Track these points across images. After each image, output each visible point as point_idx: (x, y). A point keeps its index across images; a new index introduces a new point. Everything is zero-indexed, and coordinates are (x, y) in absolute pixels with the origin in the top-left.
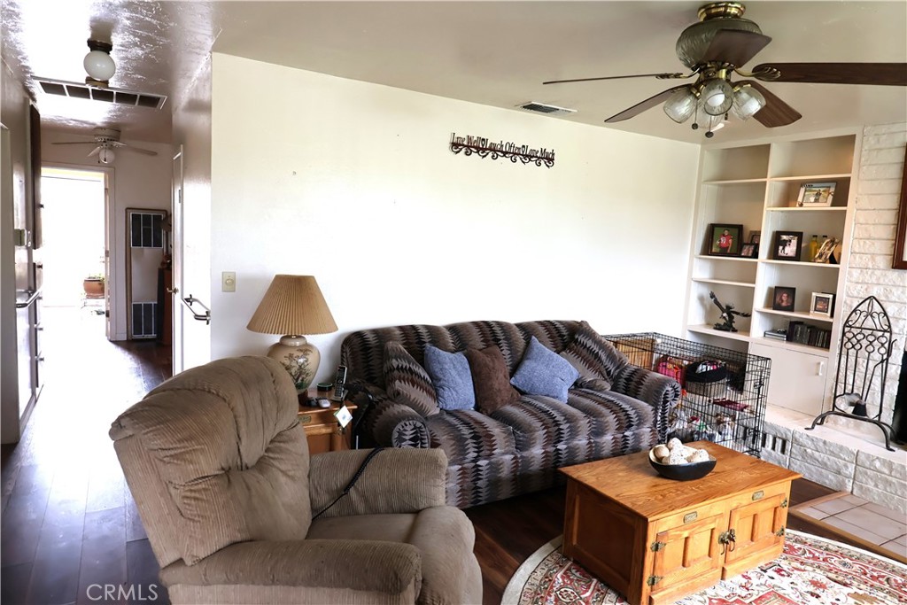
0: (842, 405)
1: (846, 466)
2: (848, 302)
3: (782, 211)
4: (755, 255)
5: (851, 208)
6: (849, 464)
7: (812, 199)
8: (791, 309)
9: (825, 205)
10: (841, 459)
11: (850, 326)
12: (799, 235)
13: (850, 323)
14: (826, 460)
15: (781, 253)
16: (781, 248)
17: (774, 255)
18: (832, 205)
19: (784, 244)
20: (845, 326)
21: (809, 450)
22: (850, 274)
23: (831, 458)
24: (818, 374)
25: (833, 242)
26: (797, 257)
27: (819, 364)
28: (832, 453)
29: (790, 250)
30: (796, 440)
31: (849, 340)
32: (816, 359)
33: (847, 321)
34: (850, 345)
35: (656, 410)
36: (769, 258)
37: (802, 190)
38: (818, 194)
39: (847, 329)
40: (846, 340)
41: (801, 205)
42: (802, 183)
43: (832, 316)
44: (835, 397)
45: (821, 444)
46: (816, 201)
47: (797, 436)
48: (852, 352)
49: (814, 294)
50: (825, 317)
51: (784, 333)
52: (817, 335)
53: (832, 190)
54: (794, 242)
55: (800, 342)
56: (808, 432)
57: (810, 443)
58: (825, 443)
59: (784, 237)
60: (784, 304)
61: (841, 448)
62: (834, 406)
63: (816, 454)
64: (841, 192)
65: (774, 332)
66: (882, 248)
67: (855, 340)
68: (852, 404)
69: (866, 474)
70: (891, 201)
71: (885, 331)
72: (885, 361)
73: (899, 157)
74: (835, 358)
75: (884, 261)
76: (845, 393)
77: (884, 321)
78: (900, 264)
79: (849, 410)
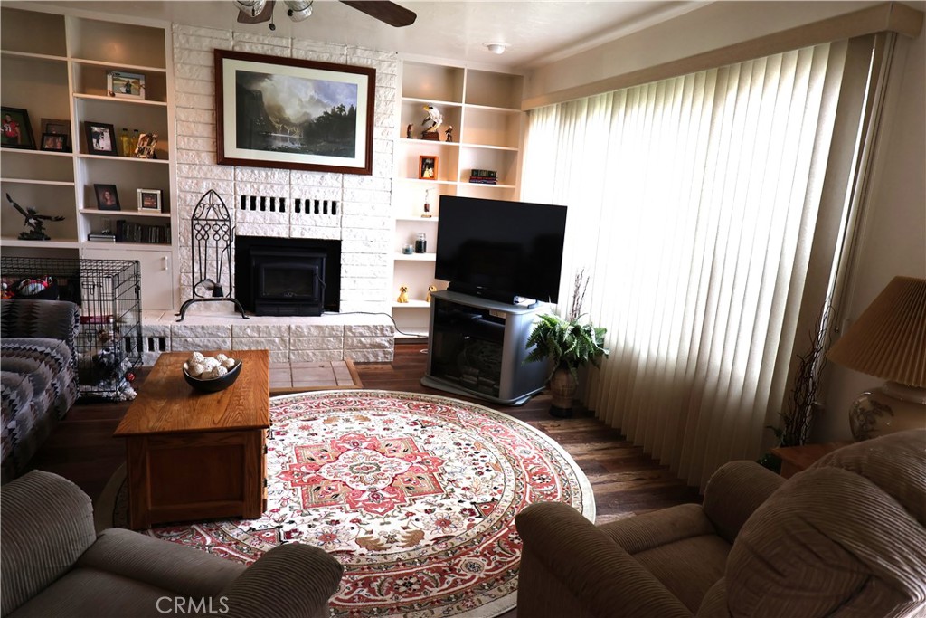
0: (204, 292)
1: (224, 342)
2: (182, 196)
3: (82, 99)
5: (170, 103)
6: (226, 339)
7: (124, 90)
9: (139, 99)
10: (219, 337)
11: (197, 219)
12: (110, 127)
13: (197, 216)
14: (206, 342)
15: (96, 147)
16: (94, 141)
18: (146, 99)
19: (98, 136)
20: (192, 220)
21: (189, 340)
22: (180, 170)
23: (211, 339)
24: (164, 269)
27: (164, 258)
28: (211, 335)
29: (105, 143)
30: (175, 334)
31: (199, 232)
32: (160, 255)
33: (194, 215)
34: (199, 237)
36: (82, 151)
37: (110, 78)
38: (128, 85)
39: (195, 222)
40: (195, 232)
41: (113, 95)
42: (108, 70)
43: (166, 207)
44: (194, 287)
45: (200, 330)
46: (128, 92)
47: (176, 330)
48: (203, 242)
49: (139, 190)
50: (157, 213)
51: (109, 234)
52: (158, 232)
53: (142, 82)
54: (107, 135)
55: (132, 241)
56: (179, 324)
57: (189, 332)
58: (203, 328)
59: (95, 129)
60: (109, 203)
61: (218, 328)
62: (194, 292)
63: (197, 340)
64: (156, 86)
65: (94, 234)
66: (205, 145)
67: (203, 232)
68: (209, 289)
69: (241, 342)
70: (207, 103)
71: (225, 220)
72: (229, 246)
73: (208, 60)
74: (179, 251)
75: (207, 158)
76: (201, 281)
77: (223, 211)
78: (222, 161)
79: (209, 295)
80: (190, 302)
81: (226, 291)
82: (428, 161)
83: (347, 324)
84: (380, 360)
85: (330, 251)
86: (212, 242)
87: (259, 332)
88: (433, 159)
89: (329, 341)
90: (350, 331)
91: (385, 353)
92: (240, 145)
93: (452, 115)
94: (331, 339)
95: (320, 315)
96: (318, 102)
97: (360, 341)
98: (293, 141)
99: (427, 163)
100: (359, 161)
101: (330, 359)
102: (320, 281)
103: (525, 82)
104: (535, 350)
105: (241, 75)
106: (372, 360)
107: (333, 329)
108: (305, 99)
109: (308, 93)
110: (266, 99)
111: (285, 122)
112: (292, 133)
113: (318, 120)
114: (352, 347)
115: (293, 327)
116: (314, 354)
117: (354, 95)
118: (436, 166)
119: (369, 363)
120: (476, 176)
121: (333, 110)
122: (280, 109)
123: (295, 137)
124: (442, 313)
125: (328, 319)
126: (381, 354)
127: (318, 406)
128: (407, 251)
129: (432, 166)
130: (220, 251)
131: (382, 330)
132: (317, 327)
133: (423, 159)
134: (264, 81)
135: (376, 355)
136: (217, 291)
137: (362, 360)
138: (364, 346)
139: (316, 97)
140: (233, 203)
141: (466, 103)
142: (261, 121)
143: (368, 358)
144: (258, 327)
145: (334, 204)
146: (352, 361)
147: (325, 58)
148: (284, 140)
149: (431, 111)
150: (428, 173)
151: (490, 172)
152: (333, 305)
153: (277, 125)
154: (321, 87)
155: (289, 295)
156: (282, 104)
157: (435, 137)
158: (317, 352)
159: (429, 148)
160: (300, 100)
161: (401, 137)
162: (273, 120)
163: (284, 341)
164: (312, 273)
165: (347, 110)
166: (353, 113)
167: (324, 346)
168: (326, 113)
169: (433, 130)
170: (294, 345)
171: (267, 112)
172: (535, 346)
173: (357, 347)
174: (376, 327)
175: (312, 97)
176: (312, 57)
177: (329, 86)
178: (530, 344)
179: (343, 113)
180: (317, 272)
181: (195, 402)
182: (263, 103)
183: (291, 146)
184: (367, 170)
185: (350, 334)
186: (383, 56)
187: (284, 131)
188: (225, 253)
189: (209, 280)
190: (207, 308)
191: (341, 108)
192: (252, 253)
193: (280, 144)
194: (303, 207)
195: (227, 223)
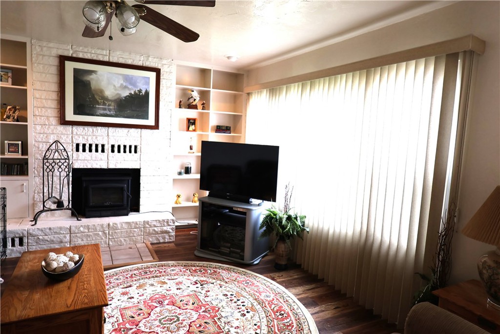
0: (50, 205)
1: (65, 237)
2: (36, 145)
5: (30, 88)
6: (66, 235)
9: (7, 84)
10: (61, 234)
11: (47, 159)
13: (47, 157)
14: (52, 238)
20: (43, 159)
21: (40, 237)
22: (35, 128)
23: (56, 236)
24: (22, 191)
28: (56, 233)
30: (30, 234)
31: (48, 167)
33: (45, 156)
34: (48, 170)
39: (45, 161)
40: (45, 167)
43: (25, 154)
44: (44, 202)
45: (48, 231)
47: (31, 231)
48: (51, 173)
49: (6, 142)
50: (18, 156)
52: (14, 168)
53: (10, 75)
56: (33, 227)
57: (40, 232)
58: (50, 229)
61: (61, 228)
62: (44, 206)
63: (46, 237)
64: (19, 77)
66: (52, 113)
67: (50, 167)
68: (54, 203)
69: (77, 236)
70: (54, 87)
71: (66, 159)
72: (68, 175)
73: (56, 62)
74: (33, 180)
75: (54, 121)
76: (49, 198)
77: (64, 154)
78: (63, 122)
79: (54, 206)
80: (41, 212)
81: (66, 204)
82: (192, 121)
83: (146, 220)
84: (167, 241)
85: (134, 175)
86: (57, 173)
87: (89, 229)
88: (195, 120)
89: (134, 231)
90: (148, 224)
91: (170, 236)
92: (76, 113)
93: (204, 95)
94: (136, 230)
95: (128, 215)
96: (126, 87)
97: (154, 230)
98: (110, 110)
99: (191, 122)
100: (151, 121)
101: (135, 242)
102: (127, 194)
103: (245, 76)
104: (265, 231)
105: (76, 72)
106: (162, 241)
107: (137, 224)
108: (118, 85)
109: (119, 82)
110: (93, 86)
111: (105, 99)
112: (109, 105)
113: (125, 97)
114: (149, 234)
115: (111, 224)
116: (125, 240)
117: (148, 83)
118: (196, 124)
119: (159, 243)
120: (219, 129)
121: (135, 92)
122: (102, 91)
123: (111, 107)
124: (206, 210)
125: (132, 217)
126: (167, 237)
127: (131, 277)
128: (180, 174)
129: (194, 123)
130: (62, 179)
131: (167, 222)
132: (127, 223)
133: (189, 120)
134: (91, 75)
135: (164, 238)
136: (60, 205)
137: (155, 242)
138: (157, 233)
139: (124, 84)
140: (70, 149)
141: (213, 88)
142: (89, 98)
143: (159, 240)
144: (88, 226)
145: (136, 147)
146: (149, 243)
147: (129, 62)
148: (104, 109)
149: (192, 93)
150: (192, 128)
151: (227, 127)
152: (136, 208)
153: (100, 101)
154: (127, 78)
155: (107, 204)
156: (103, 89)
157: (195, 107)
158: (127, 239)
159: (192, 114)
160: (114, 86)
161: (176, 107)
162: (97, 98)
163: (105, 233)
164: (122, 189)
165: (143, 92)
166: (147, 94)
167: (131, 235)
168: (130, 94)
169: (194, 103)
170: (112, 236)
171: (94, 93)
172: (264, 228)
173: (153, 234)
174: (164, 221)
175: (122, 84)
176: (121, 61)
177: (132, 78)
178: (262, 227)
179: (141, 94)
180: (126, 189)
181: (51, 290)
182: (91, 88)
183: (108, 113)
184: (156, 127)
185: (147, 226)
186: (165, 62)
187: (104, 104)
188: (66, 179)
189: (55, 197)
190: (53, 215)
191: (140, 91)
192: (83, 179)
193: (102, 112)
194: (116, 149)
195: (67, 161)
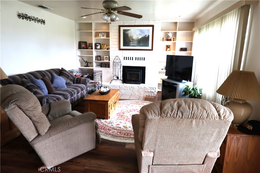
3: (95, 39)
4: (92, 49)
5: (110, 38)
6: (118, 88)
7: (102, 36)
8: (101, 60)
9: (105, 37)
11: (114, 62)
12: (100, 44)
15: (97, 48)
16: (97, 47)
17: (96, 48)
18: (106, 37)
19: (98, 46)
21: (111, 88)
22: (112, 52)
24: (108, 73)
25: (107, 45)
26: (101, 49)
27: (108, 71)
28: (115, 87)
29: (99, 47)
32: (108, 70)
34: (114, 66)
35: (86, 85)
36: (95, 49)
37: (100, 34)
38: (103, 35)
39: (114, 63)
41: (100, 37)
42: (100, 32)
43: (109, 60)
44: (113, 77)
46: (103, 36)
47: (109, 86)
48: (115, 67)
49: (105, 57)
50: (108, 61)
51: (99, 66)
52: (107, 65)
53: (106, 34)
54: (99, 45)
55: (103, 67)
57: (111, 86)
58: (114, 85)
59: (97, 44)
60: (99, 59)
61: (117, 86)
62: (113, 78)
64: (108, 34)
65: (97, 66)
66: (117, 46)
67: (115, 65)
68: (116, 77)
69: (121, 89)
70: (117, 37)
71: (120, 62)
72: (120, 68)
73: (117, 28)
74: (111, 69)
75: (117, 49)
76: (115, 76)
77: (120, 60)
78: (120, 49)
79: (116, 78)
80: (112, 80)
81: (120, 78)
82: (168, 46)
83: (145, 86)
84: (152, 95)
85: (143, 69)
86: (117, 67)
87: (125, 87)
88: (169, 46)
89: (140, 90)
90: (145, 88)
91: (154, 94)
92: (124, 46)
93: (175, 34)
94: (141, 90)
95: (140, 84)
96: (141, 35)
97: (148, 91)
98: (135, 44)
99: (168, 47)
100: (150, 48)
101: (141, 94)
102: (140, 77)
103: (196, 23)
105: (124, 30)
106: (150, 95)
107: (141, 87)
108: (138, 34)
109: (138, 32)
110: (129, 35)
111: (133, 40)
112: (135, 42)
113: (140, 39)
114: (146, 92)
115: (132, 87)
116: (137, 93)
117: (149, 32)
119: (150, 96)
120: (182, 50)
121: (144, 36)
122: (132, 37)
123: (135, 43)
126: (153, 94)
128: (162, 69)
129: (169, 48)
130: (119, 69)
131: (153, 88)
132: (138, 87)
133: (167, 46)
134: (129, 31)
135: (151, 94)
136: (118, 78)
137: (148, 95)
138: (149, 92)
139: (140, 33)
140: (122, 59)
141: (178, 31)
142: (128, 40)
143: (149, 95)
144: (125, 86)
145: (144, 58)
146: (146, 95)
147: (142, 24)
148: (133, 44)
149: (169, 34)
150: (168, 49)
151: (185, 48)
152: (143, 82)
153: (131, 41)
154: (141, 31)
155: (133, 79)
156: (133, 36)
157: (170, 40)
158: (138, 92)
159: (169, 43)
160: (137, 34)
161: (161, 41)
162: (131, 39)
163: (130, 89)
164: (138, 74)
165: (147, 36)
166: (149, 36)
167: (139, 91)
168: (142, 37)
169: (169, 39)
170: (133, 91)
171: (130, 38)
172: (184, 93)
173: (147, 92)
174: (151, 87)
175: (139, 33)
176: (139, 24)
177: (143, 30)
178: (183, 92)
179: (146, 36)
180: (140, 75)
182: (128, 36)
183: (134, 45)
184: (152, 50)
185: (145, 89)
186: (156, 22)
187: (133, 42)
188: (120, 69)
189: (117, 75)
190: (117, 82)
191: (146, 35)
192: (126, 70)
193: (132, 45)
194: (137, 59)
195: (120, 63)
